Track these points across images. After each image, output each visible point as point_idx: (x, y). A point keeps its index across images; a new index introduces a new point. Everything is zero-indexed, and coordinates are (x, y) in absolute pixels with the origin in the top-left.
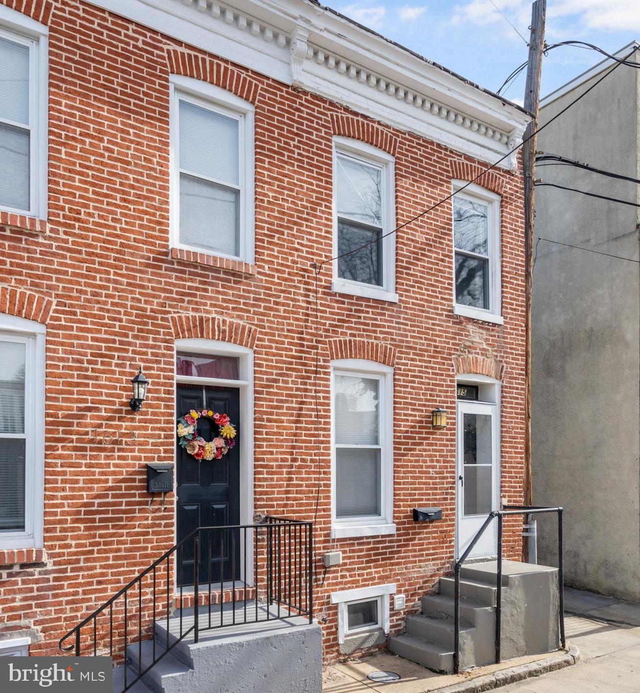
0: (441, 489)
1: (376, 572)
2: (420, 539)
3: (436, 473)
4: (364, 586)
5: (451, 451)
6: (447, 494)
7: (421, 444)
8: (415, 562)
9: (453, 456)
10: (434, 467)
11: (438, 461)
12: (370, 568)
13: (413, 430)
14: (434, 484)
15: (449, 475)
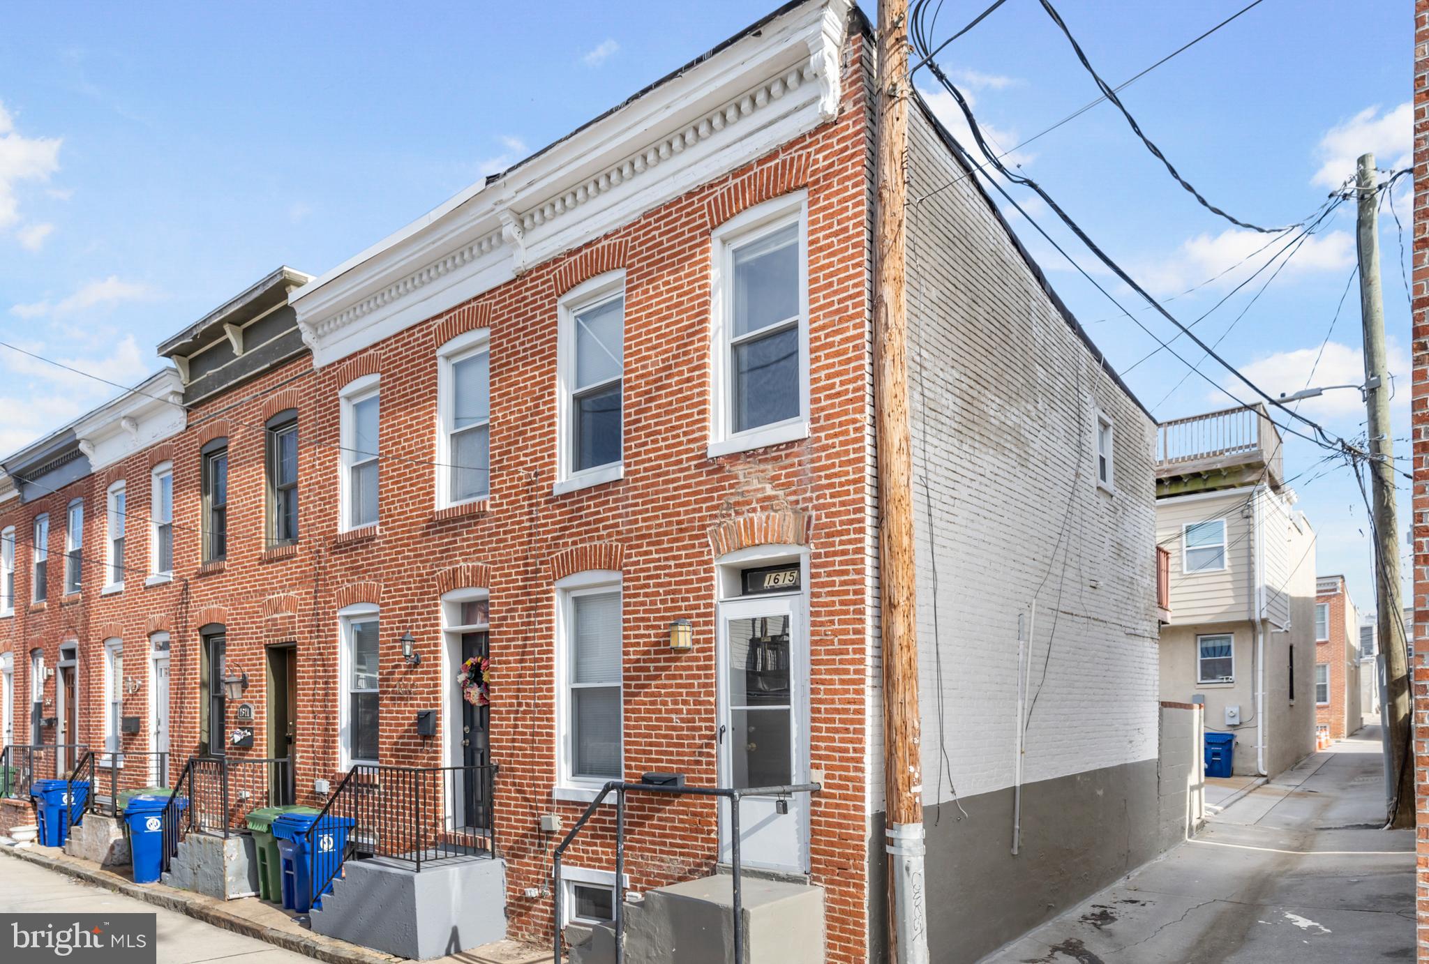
0: (689, 746)
1: (603, 853)
2: (660, 819)
3: (682, 720)
4: (589, 866)
5: (705, 685)
6: (701, 754)
7: (657, 677)
8: (655, 851)
9: (710, 694)
10: (679, 711)
11: (685, 702)
12: (595, 844)
13: (646, 657)
14: (679, 737)
15: (703, 724)
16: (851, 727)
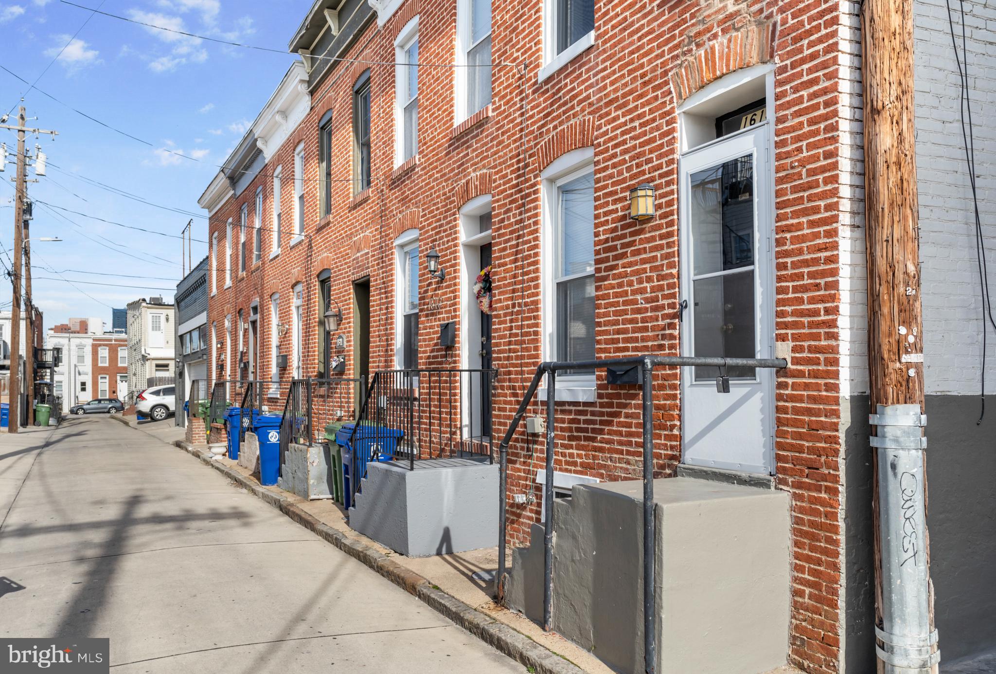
0: (653, 329)
1: (579, 456)
2: (627, 416)
3: (647, 300)
4: (567, 470)
5: (668, 256)
6: (664, 337)
7: (623, 255)
8: (621, 452)
9: (671, 265)
10: (642, 291)
11: (649, 279)
12: (571, 447)
13: (613, 235)
14: (644, 320)
15: (666, 302)
16: (822, 282)
